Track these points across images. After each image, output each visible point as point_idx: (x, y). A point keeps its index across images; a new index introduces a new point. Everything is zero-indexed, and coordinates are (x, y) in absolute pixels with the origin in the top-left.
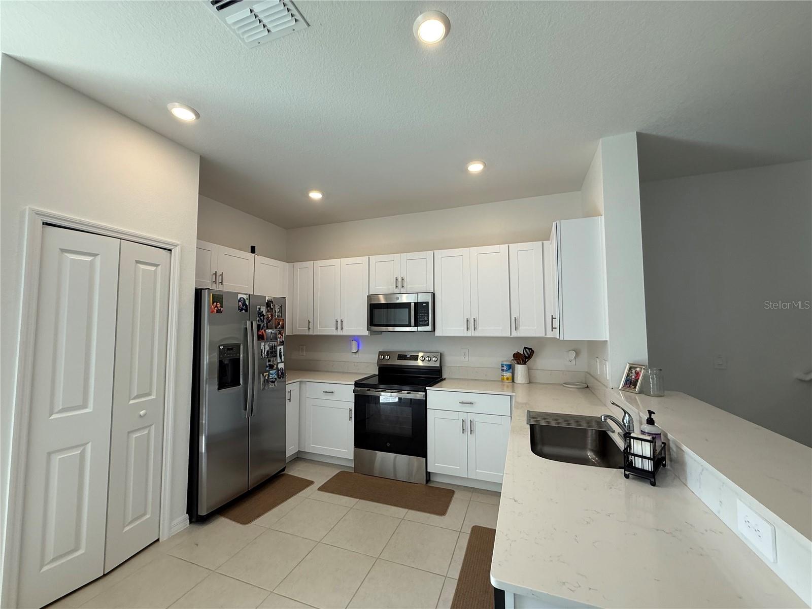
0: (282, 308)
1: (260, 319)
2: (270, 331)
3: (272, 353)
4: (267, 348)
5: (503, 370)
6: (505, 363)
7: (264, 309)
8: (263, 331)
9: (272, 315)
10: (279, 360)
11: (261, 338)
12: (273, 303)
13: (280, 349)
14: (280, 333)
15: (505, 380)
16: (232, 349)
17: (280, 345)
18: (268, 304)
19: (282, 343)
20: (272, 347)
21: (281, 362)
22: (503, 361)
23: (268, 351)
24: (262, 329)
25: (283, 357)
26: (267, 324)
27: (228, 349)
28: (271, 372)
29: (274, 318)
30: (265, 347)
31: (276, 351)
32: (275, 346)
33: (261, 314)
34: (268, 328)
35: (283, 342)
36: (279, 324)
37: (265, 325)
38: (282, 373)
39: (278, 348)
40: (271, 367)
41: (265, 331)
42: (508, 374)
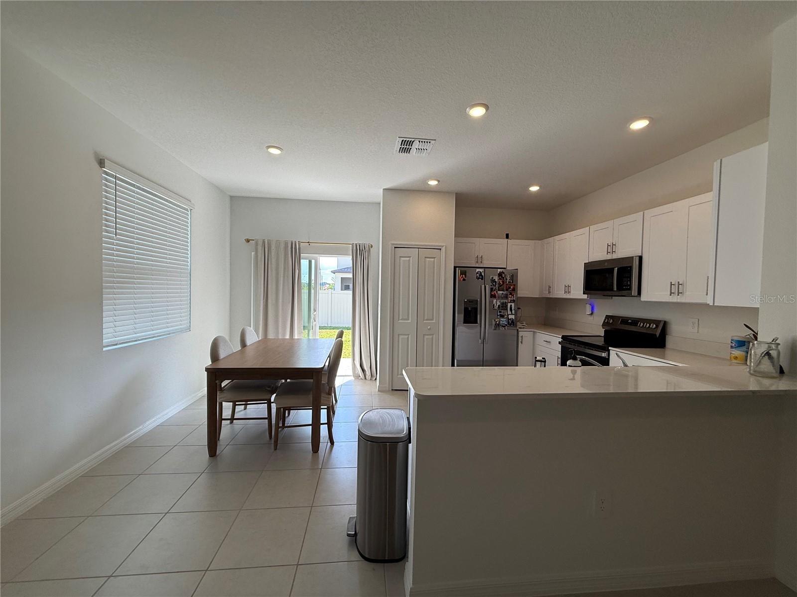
0: (514, 277)
1: (493, 284)
2: (501, 292)
3: (503, 307)
4: (499, 303)
5: (732, 347)
7: (496, 278)
8: (495, 292)
9: (503, 282)
11: (493, 296)
12: (504, 273)
13: (511, 305)
14: (511, 294)
16: (472, 302)
17: (510, 302)
18: (500, 275)
19: (514, 301)
20: (503, 303)
21: (512, 314)
22: (733, 336)
23: (499, 306)
24: (495, 290)
25: (513, 311)
26: (499, 287)
27: (470, 302)
28: (502, 319)
29: (505, 284)
30: (497, 303)
31: (507, 306)
32: (505, 303)
33: (493, 281)
34: (499, 290)
36: (510, 288)
37: (497, 288)
38: (512, 322)
39: (509, 305)
40: (502, 316)
41: (497, 292)
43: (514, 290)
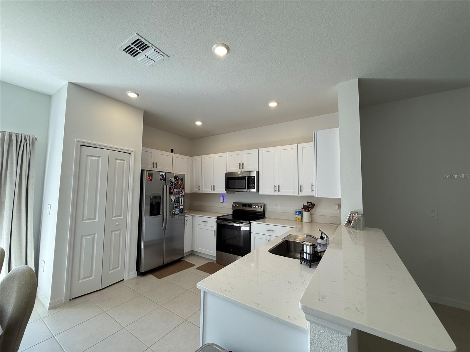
0: (183, 179)
1: (171, 184)
2: (176, 190)
3: (177, 200)
5: (296, 214)
6: (297, 210)
7: (173, 180)
8: (172, 190)
9: (177, 182)
10: (181, 204)
11: (171, 193)
12: (178, 177)
13: (182, 199)
14: (181, 191)
15: (297, 219)
16: (157, 198)
17: (181, 197)
18: (175, 177)
20: (177, 198)
21: (182, 205)
22: (296, 210)
23: (175, 200)
24: (172, 189)
25: (183, 203)
26: (174, 187)
27: (155, 198)
28: (176, 210)
29: (178, 184)
30: (173, 198)
31: (179, 200)
33: (171, 182)
35: (183, 196)
36: (181, 187)
38: (182, 211)
39: (180, 198)
40: (176, 207)
41: (173, 190)
42: (299, 217)
43: (183, 188)
